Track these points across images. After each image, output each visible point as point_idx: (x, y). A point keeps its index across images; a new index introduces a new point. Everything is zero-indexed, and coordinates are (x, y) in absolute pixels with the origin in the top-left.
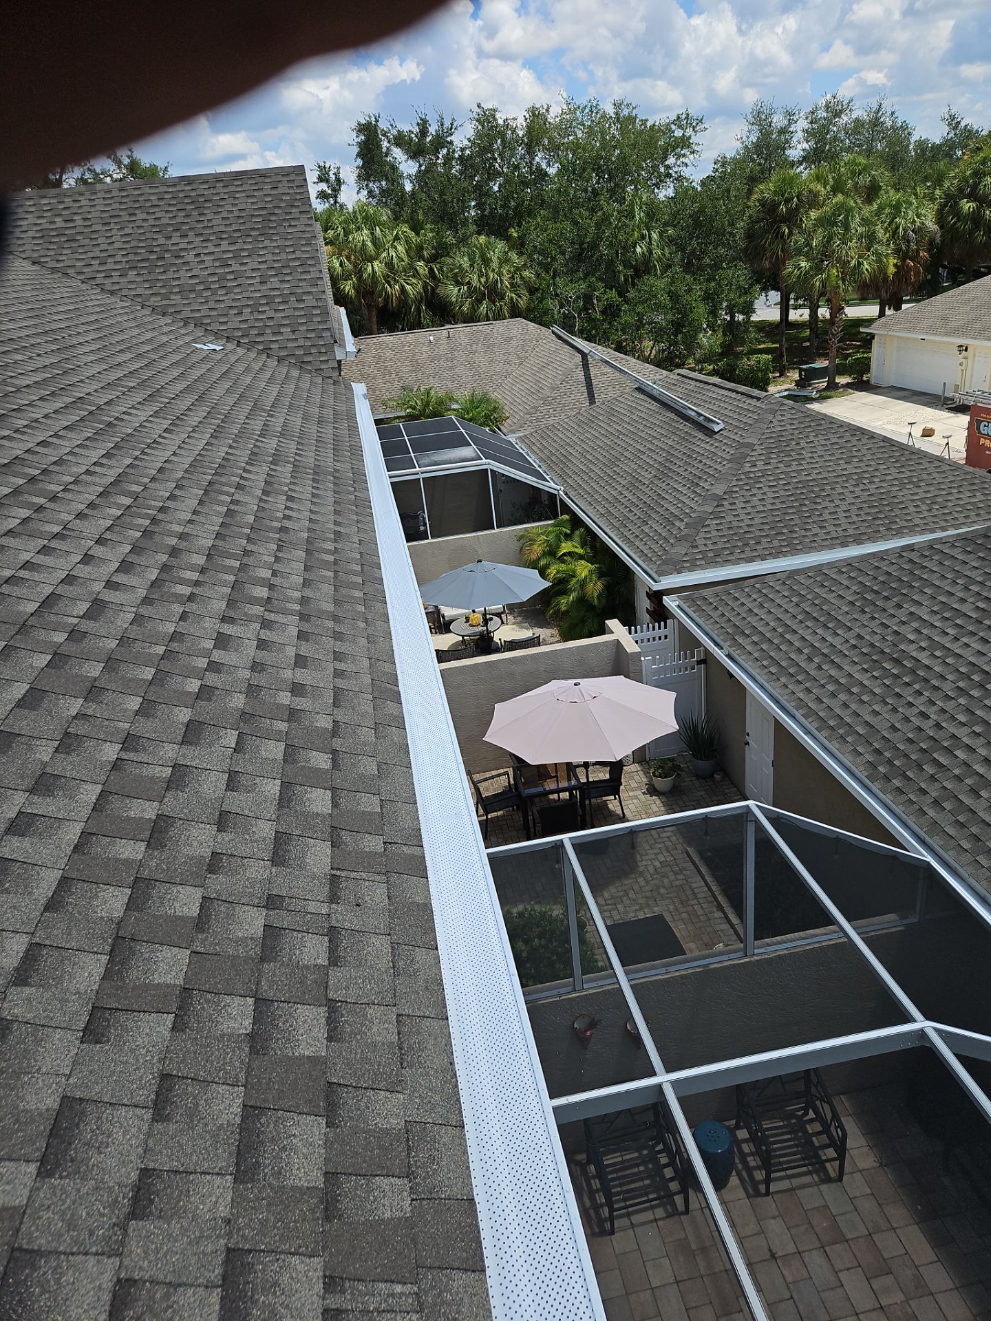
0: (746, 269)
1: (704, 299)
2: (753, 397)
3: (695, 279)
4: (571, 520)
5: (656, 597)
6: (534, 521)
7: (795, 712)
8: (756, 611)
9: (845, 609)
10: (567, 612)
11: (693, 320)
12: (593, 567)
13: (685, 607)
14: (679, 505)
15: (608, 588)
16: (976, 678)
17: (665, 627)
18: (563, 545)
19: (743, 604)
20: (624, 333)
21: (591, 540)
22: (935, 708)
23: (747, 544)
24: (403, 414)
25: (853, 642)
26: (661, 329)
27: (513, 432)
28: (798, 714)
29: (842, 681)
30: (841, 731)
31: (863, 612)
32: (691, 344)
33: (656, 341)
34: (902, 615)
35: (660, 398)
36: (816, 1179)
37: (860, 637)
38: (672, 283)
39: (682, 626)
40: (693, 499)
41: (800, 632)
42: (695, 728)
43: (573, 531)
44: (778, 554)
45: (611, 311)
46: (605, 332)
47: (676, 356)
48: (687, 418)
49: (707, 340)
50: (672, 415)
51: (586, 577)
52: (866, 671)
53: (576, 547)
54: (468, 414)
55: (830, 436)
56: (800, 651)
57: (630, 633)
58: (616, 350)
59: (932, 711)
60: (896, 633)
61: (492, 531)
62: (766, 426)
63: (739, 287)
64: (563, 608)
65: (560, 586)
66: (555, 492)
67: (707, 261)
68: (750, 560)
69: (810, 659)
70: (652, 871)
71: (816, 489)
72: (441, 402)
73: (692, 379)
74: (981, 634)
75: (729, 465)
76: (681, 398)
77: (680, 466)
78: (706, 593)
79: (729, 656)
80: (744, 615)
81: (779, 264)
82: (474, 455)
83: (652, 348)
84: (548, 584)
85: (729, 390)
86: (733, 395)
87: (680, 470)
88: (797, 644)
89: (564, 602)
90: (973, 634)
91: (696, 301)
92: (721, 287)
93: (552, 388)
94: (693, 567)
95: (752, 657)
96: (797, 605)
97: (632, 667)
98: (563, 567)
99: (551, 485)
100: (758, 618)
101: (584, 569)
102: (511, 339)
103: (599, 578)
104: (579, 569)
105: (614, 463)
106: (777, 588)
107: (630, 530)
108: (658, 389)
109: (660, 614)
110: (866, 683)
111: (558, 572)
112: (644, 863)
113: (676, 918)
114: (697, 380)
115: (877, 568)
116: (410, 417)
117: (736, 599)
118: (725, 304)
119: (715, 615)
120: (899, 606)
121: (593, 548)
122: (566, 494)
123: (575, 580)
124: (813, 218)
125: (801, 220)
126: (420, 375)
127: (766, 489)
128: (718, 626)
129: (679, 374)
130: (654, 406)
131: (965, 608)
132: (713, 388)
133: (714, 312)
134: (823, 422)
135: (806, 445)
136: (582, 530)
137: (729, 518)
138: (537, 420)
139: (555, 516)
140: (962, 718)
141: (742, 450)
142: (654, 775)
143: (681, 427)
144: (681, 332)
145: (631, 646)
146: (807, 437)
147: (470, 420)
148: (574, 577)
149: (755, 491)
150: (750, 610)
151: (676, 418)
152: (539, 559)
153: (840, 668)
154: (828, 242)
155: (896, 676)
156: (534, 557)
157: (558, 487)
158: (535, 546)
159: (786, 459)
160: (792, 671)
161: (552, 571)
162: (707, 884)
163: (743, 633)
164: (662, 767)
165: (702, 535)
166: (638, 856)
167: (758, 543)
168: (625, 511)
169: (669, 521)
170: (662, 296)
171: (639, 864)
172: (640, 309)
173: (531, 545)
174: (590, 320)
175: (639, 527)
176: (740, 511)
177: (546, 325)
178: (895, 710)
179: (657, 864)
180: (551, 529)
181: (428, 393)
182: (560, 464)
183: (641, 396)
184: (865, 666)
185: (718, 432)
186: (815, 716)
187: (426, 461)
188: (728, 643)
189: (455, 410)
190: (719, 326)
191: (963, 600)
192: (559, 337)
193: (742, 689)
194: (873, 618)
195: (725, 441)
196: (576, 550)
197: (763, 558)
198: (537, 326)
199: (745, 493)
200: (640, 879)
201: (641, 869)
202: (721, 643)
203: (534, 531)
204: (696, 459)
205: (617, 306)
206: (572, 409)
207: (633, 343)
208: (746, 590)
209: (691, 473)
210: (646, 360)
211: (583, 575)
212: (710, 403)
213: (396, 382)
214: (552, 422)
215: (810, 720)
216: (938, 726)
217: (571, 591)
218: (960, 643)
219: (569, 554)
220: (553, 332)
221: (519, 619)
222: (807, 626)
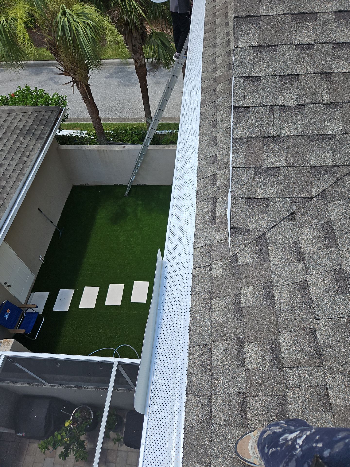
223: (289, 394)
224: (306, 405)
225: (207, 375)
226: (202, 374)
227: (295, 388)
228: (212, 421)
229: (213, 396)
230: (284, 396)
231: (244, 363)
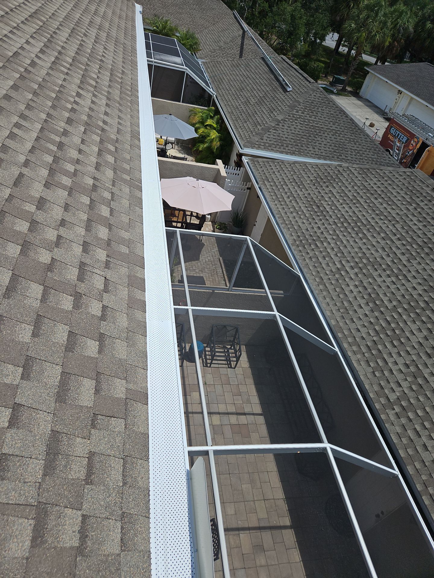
0: (329, 17)
1: (306, 25)
2: (308, 81)
3: (305, 13)
4: (215, 110)
5: (240, 156)
6: (199, 105)
7: (276, 215)
8: (276, 173)
9: (308, 182)
10: (201, 151)
11: (298, 33)
12: (218, 135)
13: (250, 163)
14: (262, 119)
15: (221, 145)
16: (342, 220)
17: (239, 170)
18: (209, 120)
19: (272, 169)
20: (265, 28)
21: (221, 122)
22: (324, 227)
23: (283, 146)
24: (151, 28)
25: (306, 195)
26: (282, 32)
27: (201, 58)
28: (277, 216)
29: (297, 208)
30: (289, 226)
31: (314, 185)
32: (293, 45)
33: (279, 37)
34: (327, 190)
35: (270, 66)
36: (227, 366)
37: (309, 194)
38: (295, 11)
39: (246, 172)
40: (268, 118)
41: (289, 186)
42: (238, 214)
43: (214, 116)
44: (293, 154)
45: (263, 14)
46: (257, 24)
47: (284, 49)
48: (278, 80)
49: (301, 46)
50: (273, 76)
51: (214, 138)
52: (306, 207)
53: (214, 123)
54: (183, 41)
55: (331, 110)
56: (286, 193)
57: (225, 168)
58: (260, 35)
59: (322, 227)
60: (322, 196)
61: (179, 103)
62: (308, 96)
63: (323, 26)
64: (200, 149)
65: (202, 139)
66: (212, 95)
67: (313, 5)
68: (282, 152)
69: (288, 197)
70: (204, 262)
71: (318, 131)
72: (171, 30)
73: (287, 62)
74: (350, 205)
75: (288, 108)
76: (279, 70)
77: (268, 102)
78: (260, 160)
79: (260, 188)
80: (271, 173)
81: (342, 21)
82: (180, 62)
83: (275, 41)
84: (197, 136)
85: (300, 74)
86: (300, 77)
87: (268, 103)
88: (286, 190)
89: (202, 147)
90: (348, 204)
91: (302, 24)
92: (315, 22)
93: (225, 43)
94: (259, 148)
95: (268, 190)
96: (292, 175)
97: (221, 182)
98: (206, 131)
99: (211, 90)
100: (276, 176)
101: (214, 134)
102: (213, 9)
103: (219, 141)
104: (212, 134)
105: (241, 89)
106: (287, 166)
107: (239, 123)
108: (271, 61)
109: (239, 164)
110: (304, 211)
111: (203, 132)
112: (202, 258)
113: (208, 279)
114: (288, 64)
115: (326, 170)
116: (154, 32)
117: (270, 166)
118: (314, 31)
119: (260, 170)
120: (327, 187)
121: (221, 126)
122: (216, 97)
123: (209, 138)
124: (365, 3)
125: (360, 2)
126: (164, 11)
127: (298, 124)
128: (260, 174)
129: (282, 58)
130: (266, 69)
131: (349, 194)
132: (294, 70)
133: (308, 33)
134: (331, 103)
135: (321, 111)
136: (219, 116)
137: (280, 132)
138: (214, 57)
139: (209, 106)
140: (331, 232)
141: (295, 103)
142: (216, 228)
143: (274, 83)
144: (290, 38)
145: (223, 173)
146: (322, 107)
147: (183, 44)
148: (209, 136)
149: (294, 123)
150: (274, 172)
151: (274, 79)
152: (196, 124)
153: (298, 203)
154: (367, 18)
155: (316, 212)
156: (195, 122)
157: (214, 93)
158: (196, 117)
159: (311, 114)
160: (280, 200)
161: (201, 131)
162: (223, 272)
163: (268, 180)
164: (220, 226)
165: (266, 135)
166: (201, 256)
167: (287, 146)
168: (239, 114)
169: (256, 124)
170: (288, 15)
171: (200, 258)
172: (276, 18)
173: (194, 116)
174: (253, 14)
175: (243, 123)
176: (285, 130)
177: (232, 9)
178: (310, 224)
179: (207, 260)
180: (205, 111)
181: (166, 23)
182: (218, 81)
183: (263, 62)
184: (307, 205)
185: (289, 92)
186: (282, 219)
187: (158, 57)
188: (261, 183)
189: (177, 36)
190: (307, 41)
191: (350, 191)
192: (236, 18)
193: (260, 202)
194: (317, 188)
195: (290, 97)
196: (213, 125)
197: (287, 153)
198: (227, 7)
199: (289, 123)
200: (199, 264)
201: (200, 260)
202: (258, 182)
203: (198, 110)
204: (276, 101)
205: (267, 12)
206: (231, 57)
207: (268, 34)
208: (275, 163)
209: (272, 106)
210: (271, 45)
211: (213, 137)
212: (290, 77)
213: (152, 11)
214: (220, 60)
215: (280, 219)
216: (322, 233)
217: (206, 142)
218: (342, 206)
219: (210, 126)
220: (234, 13)
221: (180, 148)
222: (292, 185)
223: (39, 477)
224: (25, 464)
225: (127, 509)
226: (132, 511)
227: (30, 482)
228: (122, 461)
229: (121, 485)
230: (45, 475)
231: (82, 519)
